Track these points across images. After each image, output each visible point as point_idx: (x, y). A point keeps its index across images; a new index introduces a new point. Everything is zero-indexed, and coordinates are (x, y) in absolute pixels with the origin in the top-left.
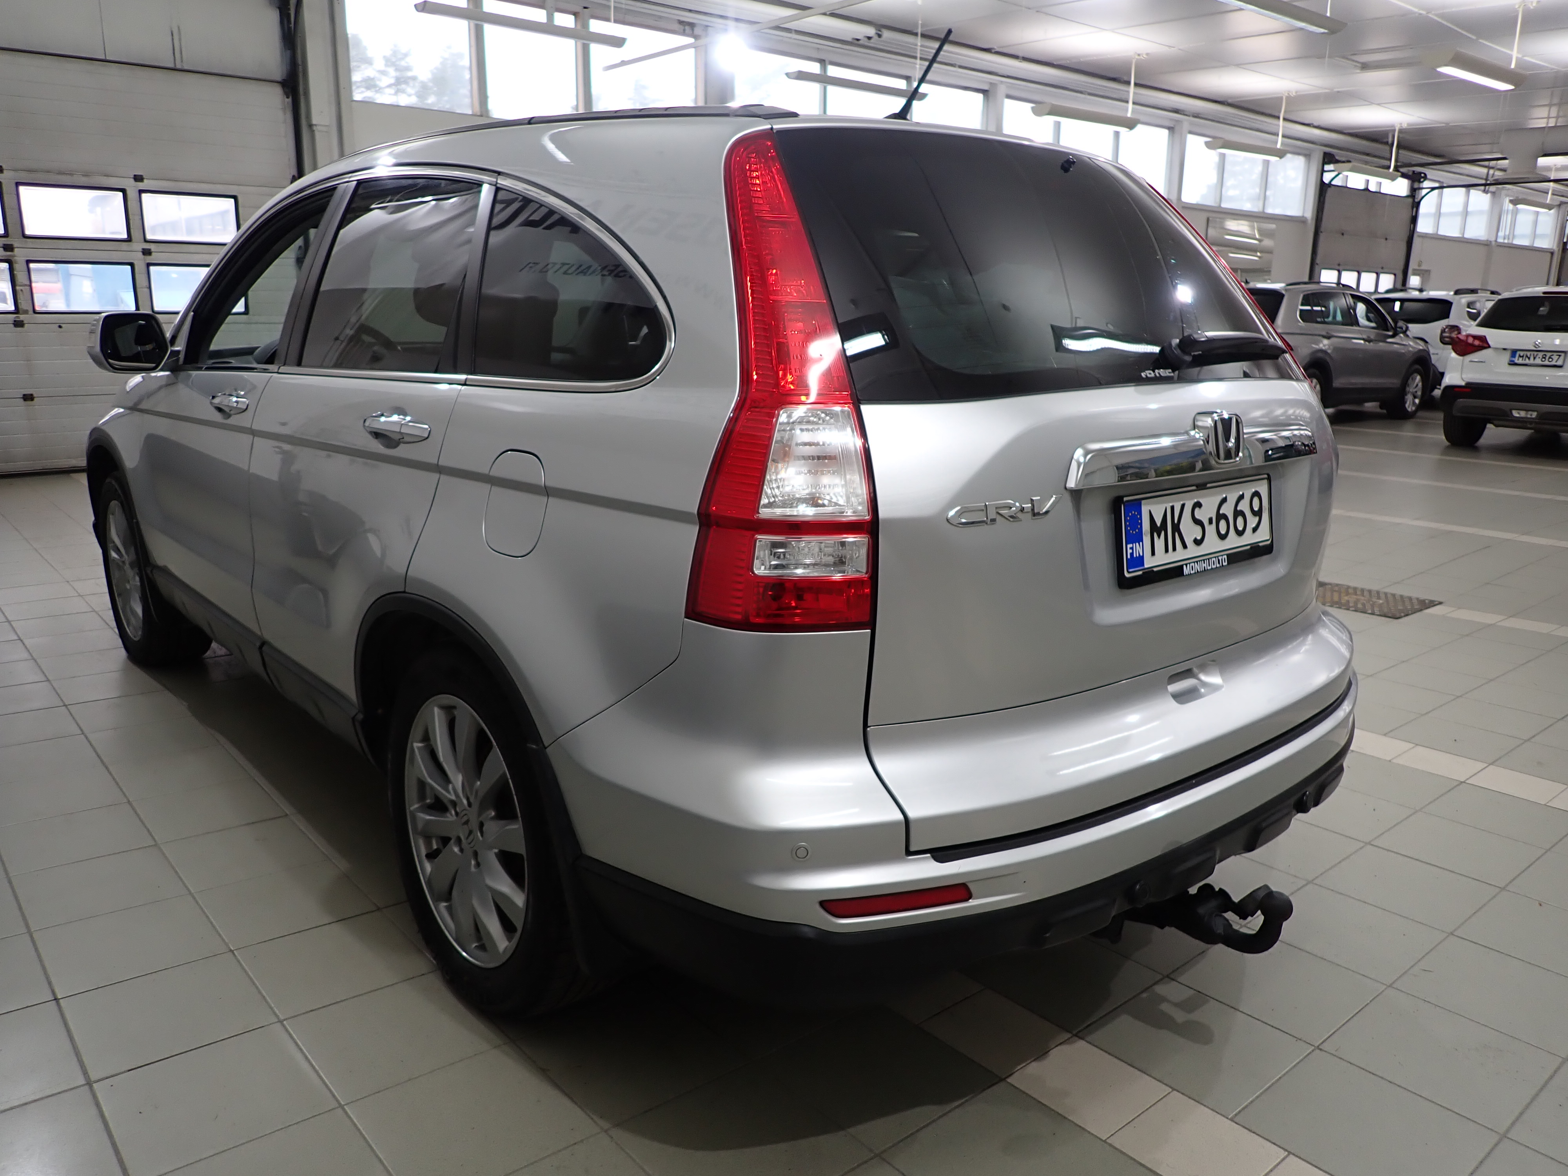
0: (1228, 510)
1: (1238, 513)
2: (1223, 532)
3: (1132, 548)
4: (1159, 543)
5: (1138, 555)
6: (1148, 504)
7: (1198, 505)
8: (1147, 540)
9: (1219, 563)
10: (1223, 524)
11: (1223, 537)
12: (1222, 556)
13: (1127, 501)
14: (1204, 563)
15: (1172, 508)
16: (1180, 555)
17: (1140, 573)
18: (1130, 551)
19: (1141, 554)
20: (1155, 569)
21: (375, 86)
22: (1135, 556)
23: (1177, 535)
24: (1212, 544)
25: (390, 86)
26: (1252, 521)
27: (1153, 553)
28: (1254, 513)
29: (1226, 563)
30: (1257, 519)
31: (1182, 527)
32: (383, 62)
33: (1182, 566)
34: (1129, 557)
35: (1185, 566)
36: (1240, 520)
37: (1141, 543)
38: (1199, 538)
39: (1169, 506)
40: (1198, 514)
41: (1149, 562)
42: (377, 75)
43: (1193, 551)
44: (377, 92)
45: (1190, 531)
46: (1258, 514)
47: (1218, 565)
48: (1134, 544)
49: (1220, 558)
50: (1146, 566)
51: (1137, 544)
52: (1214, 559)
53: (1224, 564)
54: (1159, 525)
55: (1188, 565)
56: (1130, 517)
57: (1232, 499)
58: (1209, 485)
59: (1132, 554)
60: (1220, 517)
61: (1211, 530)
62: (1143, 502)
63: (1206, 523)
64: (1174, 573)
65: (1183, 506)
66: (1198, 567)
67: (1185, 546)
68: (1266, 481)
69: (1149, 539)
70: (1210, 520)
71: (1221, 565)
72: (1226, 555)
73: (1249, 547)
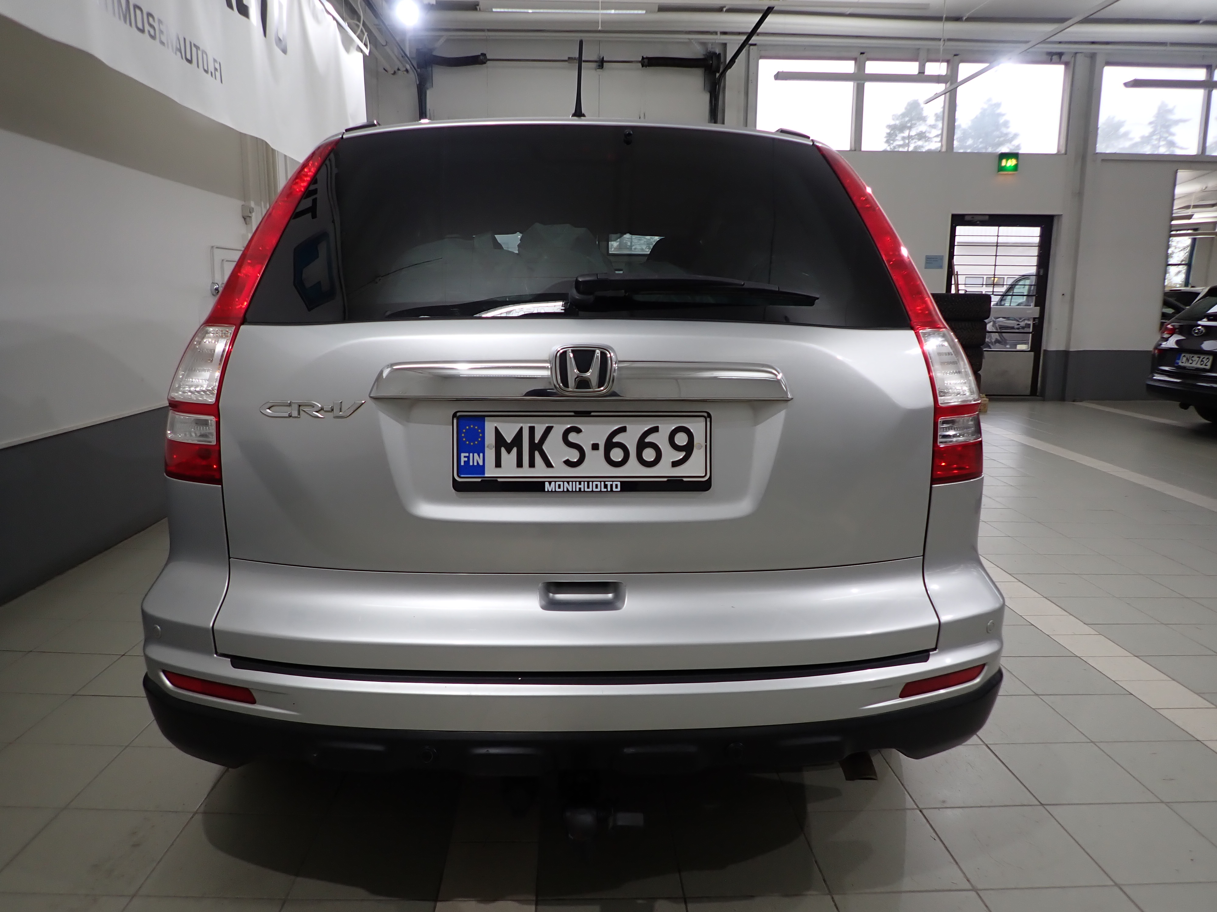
0: (630, 439)
1: (644, 446)
2: (617, 459)
3: (468, 457)
4: (509, 458)
5: (475, 464)
6: (495, 422)
7: (575, 430)
8: (490, 452)
9: (606, 487)
10: (617, 451)
11: (617, 464)
12: (614, 481)
13: (460, 416)
14: (580, 484)
15: (532, 430)
16: (539, 472)
17: (479, 480)
18: (463, 460)
19: (481, 464)
20: (499, 480)
21: (925, 137)
22: (471, 464)
23: (537, 453)
24: (595, 468)
25: (937, 136)
26: (672, 456)
27: (497, 467)
28: (677, 448)
29: (619, 489)
30: (682, 454)
31: (546, 447)
32: (934, 118)
33: (544, 482)
34: (464, 464)
35: (548, 483)
36: (649, 452)
37: (481, 455)
38: (574, 460)
39: (526, 426)
40: (574, 438)
41: (491, 472)
42: (928, 129)
43: (562, 471)
44: (926, 141)
45: (559, 452)
46: (686, 449)
47: (603, 490)
48: (471, 455)
49: (609, 484)
50: (486, 475)
51: (477, 455)
52: (599, 483)
53: (614, 489)
55: (554, 483)
56: (466, 429)
57: (636, 429)
58: (593, 414)
59: (468, 462)
60: (613, 445)
61: (595, 455)
62: (487, 419)
63: (587, 448)
65: (549, 430)
66: (570, 487)
67: (549, 466)
68: (703, 419)
69: (493, 451)
70: (595, 447)
71: (609, 489)
72: (621, 482)
73: (665, 479)
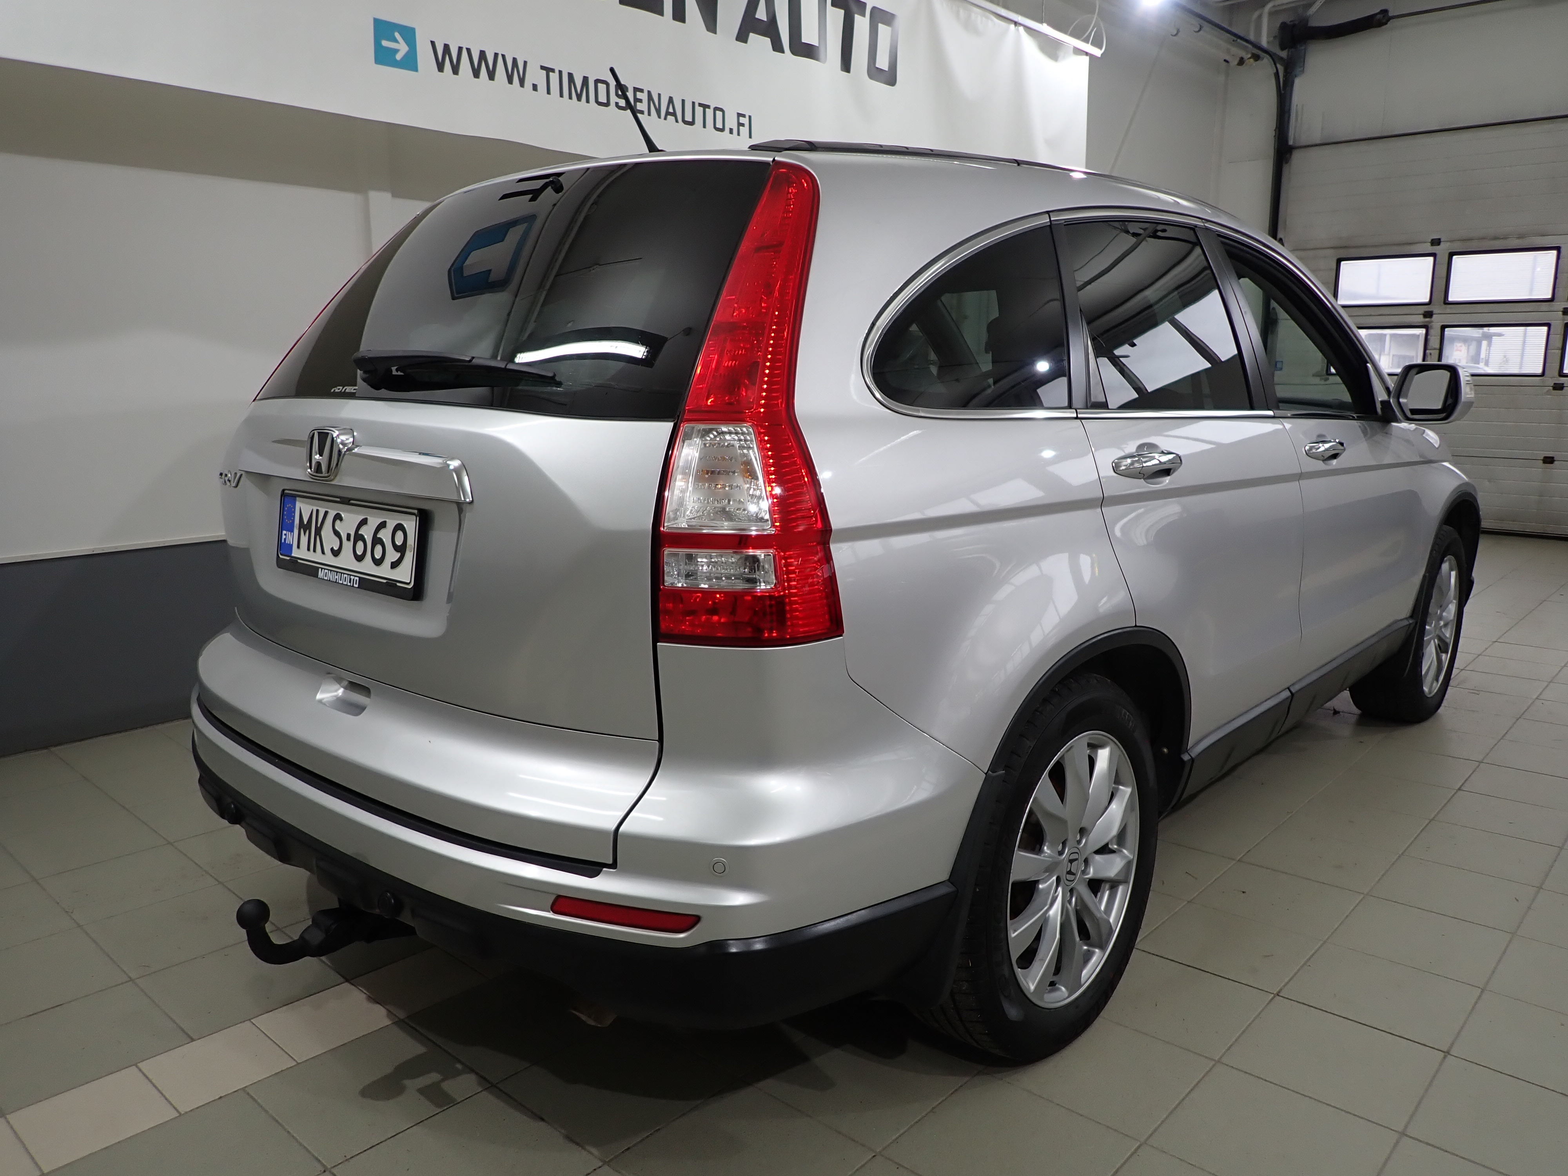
0: (367, 532)
1: (377, 541)
2: (359, 552)
3: (285, 535)
4: (304, 539)
5: (289, 542)
6: (303, 502)
7: (338, 517)
8: (296, 531)
9: (350, 582)
10: (360, 545)
11: (359, 558)
12: (355, 576)
13: (283, 494)
14: (337, 575)
16: (317, 557)
17: (290, 559)
18: (284, 537)
19: (291, 543)
20: (298, 561)
22: (287, 542)
23: (318, 538)
24: (346, 560)
26: (392, 556)
27: (298, 547)
28: (396, 548)
29: (357, 586)
30: (398, 555)
31: (323, 533)
33: (318, 568)
34: (283, 541)
35: (320, 569)
36: (378, 549)
37: (292, 533)
38: (336, 548)
39: (315, 509)
40: (338, 526)
41: (295, 553)
43: (329, 559)
45: (330, 541)
46: (401, 549)
47: (349, 584)
48: (287, 532)
49: (352, 578)
50: (293, 555)
51: (290, 533)
52: (347, 576)
53: (355, 585)
54: (305, 523)
55: (323, 570)
56: (288, 507)
57: (374, 522)
58: (350, 503)
59: (285, 539)
60: (359, 537)
61: (348, 546)
62: (298, 499)
63: (344, 537)
64: (310, 570)
65: (326, 513)
66: (332, 576)
67: (323, 552)
68: (414, 517)
69: (297, 531)
70: (349, 536)
71: (352, 585)
72: (359, 577)
73: (385, 581)
